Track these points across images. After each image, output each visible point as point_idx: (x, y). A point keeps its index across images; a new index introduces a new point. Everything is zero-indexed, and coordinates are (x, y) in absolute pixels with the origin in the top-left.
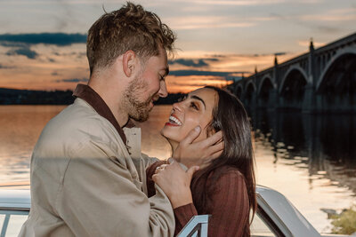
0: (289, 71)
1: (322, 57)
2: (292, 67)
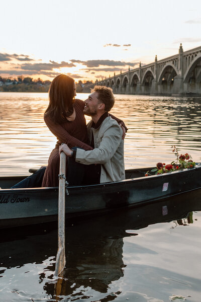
1: (188, 58)
2: (167, 64)
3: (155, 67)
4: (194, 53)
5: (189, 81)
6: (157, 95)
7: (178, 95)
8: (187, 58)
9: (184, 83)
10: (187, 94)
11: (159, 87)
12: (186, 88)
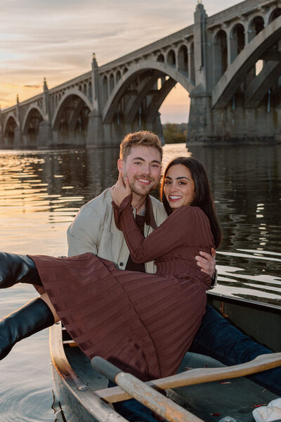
0: (63, 98)
3: (17, 110)
4: (61, 91)
5: (60, 129)
6: (22, 148)
7: (46, 147)
8: (53, 98)
9: (52, 130)
10: (58, 145)
11: (25, 138)
12: (56, 137)
